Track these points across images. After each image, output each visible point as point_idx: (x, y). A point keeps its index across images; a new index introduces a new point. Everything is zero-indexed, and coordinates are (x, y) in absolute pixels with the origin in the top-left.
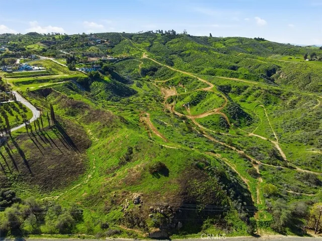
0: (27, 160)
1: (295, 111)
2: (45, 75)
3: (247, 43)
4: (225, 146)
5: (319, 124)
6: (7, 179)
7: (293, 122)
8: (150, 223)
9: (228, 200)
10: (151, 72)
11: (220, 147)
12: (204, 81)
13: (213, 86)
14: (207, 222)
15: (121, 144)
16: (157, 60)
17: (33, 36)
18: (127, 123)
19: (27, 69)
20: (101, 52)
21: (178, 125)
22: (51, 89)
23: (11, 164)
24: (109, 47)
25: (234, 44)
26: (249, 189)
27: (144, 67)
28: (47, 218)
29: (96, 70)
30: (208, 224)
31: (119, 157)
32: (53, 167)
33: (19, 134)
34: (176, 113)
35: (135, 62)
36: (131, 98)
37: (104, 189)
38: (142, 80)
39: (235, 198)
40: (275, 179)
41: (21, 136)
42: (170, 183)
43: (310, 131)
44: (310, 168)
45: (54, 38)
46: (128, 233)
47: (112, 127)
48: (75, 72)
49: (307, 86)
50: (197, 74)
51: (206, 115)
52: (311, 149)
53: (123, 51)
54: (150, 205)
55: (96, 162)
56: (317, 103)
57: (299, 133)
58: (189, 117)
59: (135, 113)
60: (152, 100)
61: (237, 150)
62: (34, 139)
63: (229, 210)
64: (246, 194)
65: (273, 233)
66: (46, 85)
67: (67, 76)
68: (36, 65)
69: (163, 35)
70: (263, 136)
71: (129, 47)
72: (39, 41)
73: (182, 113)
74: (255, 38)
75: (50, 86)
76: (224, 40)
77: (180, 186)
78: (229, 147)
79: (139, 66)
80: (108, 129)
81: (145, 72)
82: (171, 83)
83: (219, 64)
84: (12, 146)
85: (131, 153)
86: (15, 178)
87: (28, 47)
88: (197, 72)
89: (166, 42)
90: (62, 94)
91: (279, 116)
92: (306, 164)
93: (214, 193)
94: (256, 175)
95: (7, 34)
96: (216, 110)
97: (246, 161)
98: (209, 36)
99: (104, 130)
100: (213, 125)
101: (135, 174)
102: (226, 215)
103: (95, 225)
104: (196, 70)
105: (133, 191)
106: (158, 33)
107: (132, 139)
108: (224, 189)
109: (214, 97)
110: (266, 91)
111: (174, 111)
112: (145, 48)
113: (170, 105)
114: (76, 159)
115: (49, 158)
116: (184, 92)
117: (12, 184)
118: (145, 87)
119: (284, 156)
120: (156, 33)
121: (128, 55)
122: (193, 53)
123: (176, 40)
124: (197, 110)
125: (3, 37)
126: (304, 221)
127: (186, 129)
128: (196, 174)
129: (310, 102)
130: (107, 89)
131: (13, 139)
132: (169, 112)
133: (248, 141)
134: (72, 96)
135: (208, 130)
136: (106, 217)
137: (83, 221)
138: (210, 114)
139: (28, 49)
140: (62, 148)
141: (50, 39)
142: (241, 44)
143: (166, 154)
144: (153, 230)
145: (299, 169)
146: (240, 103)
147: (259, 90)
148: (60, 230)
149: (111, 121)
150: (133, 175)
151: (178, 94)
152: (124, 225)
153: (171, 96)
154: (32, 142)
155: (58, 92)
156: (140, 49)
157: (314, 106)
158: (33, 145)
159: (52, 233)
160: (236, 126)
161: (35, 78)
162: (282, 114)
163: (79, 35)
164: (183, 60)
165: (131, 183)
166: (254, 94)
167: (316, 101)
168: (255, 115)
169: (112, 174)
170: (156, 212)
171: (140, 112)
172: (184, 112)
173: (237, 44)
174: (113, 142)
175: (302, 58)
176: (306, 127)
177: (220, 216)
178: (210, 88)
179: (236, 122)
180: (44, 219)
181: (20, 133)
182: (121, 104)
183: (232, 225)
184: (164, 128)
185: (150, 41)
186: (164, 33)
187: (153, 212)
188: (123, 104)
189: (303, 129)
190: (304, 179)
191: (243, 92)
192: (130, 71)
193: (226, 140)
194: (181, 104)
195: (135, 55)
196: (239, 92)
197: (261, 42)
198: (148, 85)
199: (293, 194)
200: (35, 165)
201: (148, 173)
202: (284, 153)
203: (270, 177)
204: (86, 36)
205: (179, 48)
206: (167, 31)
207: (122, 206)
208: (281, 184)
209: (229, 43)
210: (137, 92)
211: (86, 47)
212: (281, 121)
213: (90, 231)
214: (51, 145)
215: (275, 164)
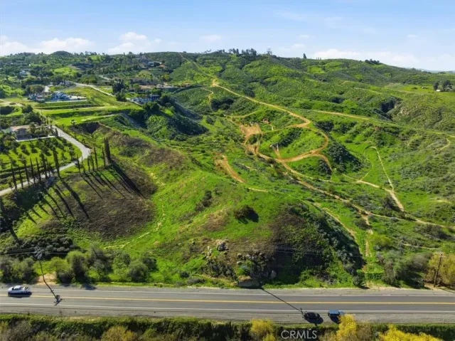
0: (83, 203)
1: (417, 154)
2: (87, 106)
3: (354, 67)
4: (326, 195)
5: (447, 168)
6: (61, 225)
7: (414, 167)
8: (238, 271)
9: (330, 250)
10: (225, 104)
11: (319, 195)
12: (298, 116)
13: (309, 122)
14: (305, 273)
15: (195, 187)
16: (232, 89)
17: (62, 57)
18: (200, 165)
19: (62, 98)
20: (155, 78)
21: (264, 169)
22: (97, 123)
23: (64, 208)
24: (165, 71)
25: (336, 69)
26: (356, 241)
27: (215, 97)
28: (114, 266)
29: (153, 101)
30: (307, 275)
31: (195, 202)
32: (115, 212)
33: (70, 174)
34: (261, 155)
35: (203, 92)
36: (200, 137)
37: (179, 236)
38: (213, 115)
39: (339, 247)
40: (389, 232)
41: (72, 176)
42: (260, 228)
43: (435, 177)
44: (433, 220)
45: (90, 59)
46: (212, 282)
47: (182, 169)
48: (126, 104)
49: (436, 126)
50: (287, 108)
51: (301, 158)
52: (436, 198)
53: (185, 77)
54: (237, 251)
55: (166, 209)
56: (446, 143)
57: (422, 180)
58: (279, 161)
59: (207, 155)
60: (228, 140)
61: (341, 199)
62: (89, 180)
63: (332, 260)
64: (352, 246)
65: (384, 285)
66: (90, 118)
67: (115, 107)
68: (72, 94)
69: (239, 55)
70: (375, 184)
71: (193, 72)
72: (70, 63)
73: (269, 156)
74: (367, 61)
75: (96, 119)
76: (324, 63)
77: (273, 232)
78: (331, 195)
79: (209, 97)
80: (177, 172)
81: (216, 105)
82: (252, 119)
83: (317, 95)
84: (63, 188)
85: (210, 197)
86: (70, 223)
87: (56, 70)
88: (286, 105)
89: (243, 66)
90: (113, 129)
91: (396, 161)
92: (428, 215)
93: (314, 242)
94: (365, 226)
95: (25, 53)
96: (313, 151)
97: (353, 211)
98: (302, 57)
99: (172, 173)
100: (311, 169)
101: (216, 220)
102: (328, 266)
103: (173, 274)
104: (285, 103)
105: (216, 238)
106: (232, 52)
107: (209, 181)
108: (325, 237)
109: (311, 135)
110: (380, 128)
111: (257, 153)
112: (215, 73)
113: (253, 146)
114: (141, 205)
115: (109, 202)
116: (271, 130)
117: (67, 230)
118: (217, 123)
119: (401, 206)
120: (230, 54)
121: (192, 83)
122: (281, 80)
123: (257, 63)
124: (288, 152)
125: (21, 57)
126: (422, 274)
127: (276, 174)
128: (292, 220)
129: (437, 142)
130: (169, 125)
131: (62, 179)
132: (251, 154)
133: (355, 188)
134: (126, 131)
135: (303, 176)
136: (185, 265)
137: (158, 270)
138: (305, 156)
139: (57, 73)
140: (123, 192)
141: (85, 60)
142: (346, 68)
143: (254, 198)
144: (243, 278)
145: (419, 221)
146: (345, 144)
147: (370, 127)
148: (133, 278)
149: (180, 162)
150: (215, 221)
151: (262, 133)
152: (207, 274)
153: (254, 135)
154: (87, 183)
155: (107, 127)
156: (208, 75)
157: (442, 146)
158: (87, 187)
159: (123, 281)
160: (340, 172)
161: (74, 110)
162: (399, 157)
163: (124, 55)
164: (267, 90)
165: (213, 229)
166: (364, 132)
167: (446, 140)
168: (364, 158)
169: (188, 221)
170: (245, 259)
171: (214, 154)
172: (272, 154)
173: (341, 69)
174: (184, 186)
175: (432, 87)
176: (431, 173)
177: (321, 266)
178: (305, 124)
179: (339, 166)
180: (111, 267)
181: (70, 172)
182: (188, 145)
183: (335, 277)
184: (246, 172)
185: (221, 64)
186: (240, 52)
187: (242, 259)
188: (192, 143)
189: (427, 175)
190: (425, 232)
191: (349, 130)
192: (196, 103)
193: (327, 188)
194: (267, 144)
195: (202, 83)
196: (344, 129)
197: (375, 66)
198: (222, 122)
199: (411, 247)
200: (93, 209)
201: (232, 218)
202: (401, 203)
203: (383, 229)
204: (134, 56)
205: (262, 73)
206: (245, 50)
207: (204, 254)
208: (396, 237)
209: (330, 67)
210: (208, 130)
211: (135, 71)
212: (398, 166)
213: (167, 280)
214: (109, 187)
215: (389, 215)
